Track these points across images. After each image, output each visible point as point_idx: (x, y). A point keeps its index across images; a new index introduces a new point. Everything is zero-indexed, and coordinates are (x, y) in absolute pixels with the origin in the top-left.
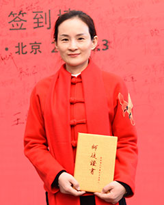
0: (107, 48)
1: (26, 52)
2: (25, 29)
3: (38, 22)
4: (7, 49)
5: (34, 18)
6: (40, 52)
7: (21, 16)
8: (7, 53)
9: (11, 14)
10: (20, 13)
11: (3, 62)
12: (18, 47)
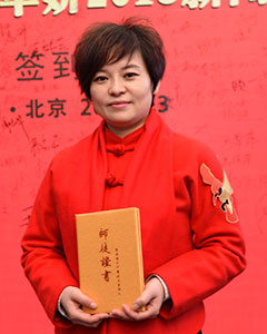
0: (166, 109)
1: (43, 115)
2: (41, 79)
3: (61, 69)
4: (13, 110)
5: (55, 63)
6: (64, 114)
7: (34, 60)
8: (14, 116)
9: (20, 55)
10: (33, 55)
11: (7, 129)
12: (31, 106)
